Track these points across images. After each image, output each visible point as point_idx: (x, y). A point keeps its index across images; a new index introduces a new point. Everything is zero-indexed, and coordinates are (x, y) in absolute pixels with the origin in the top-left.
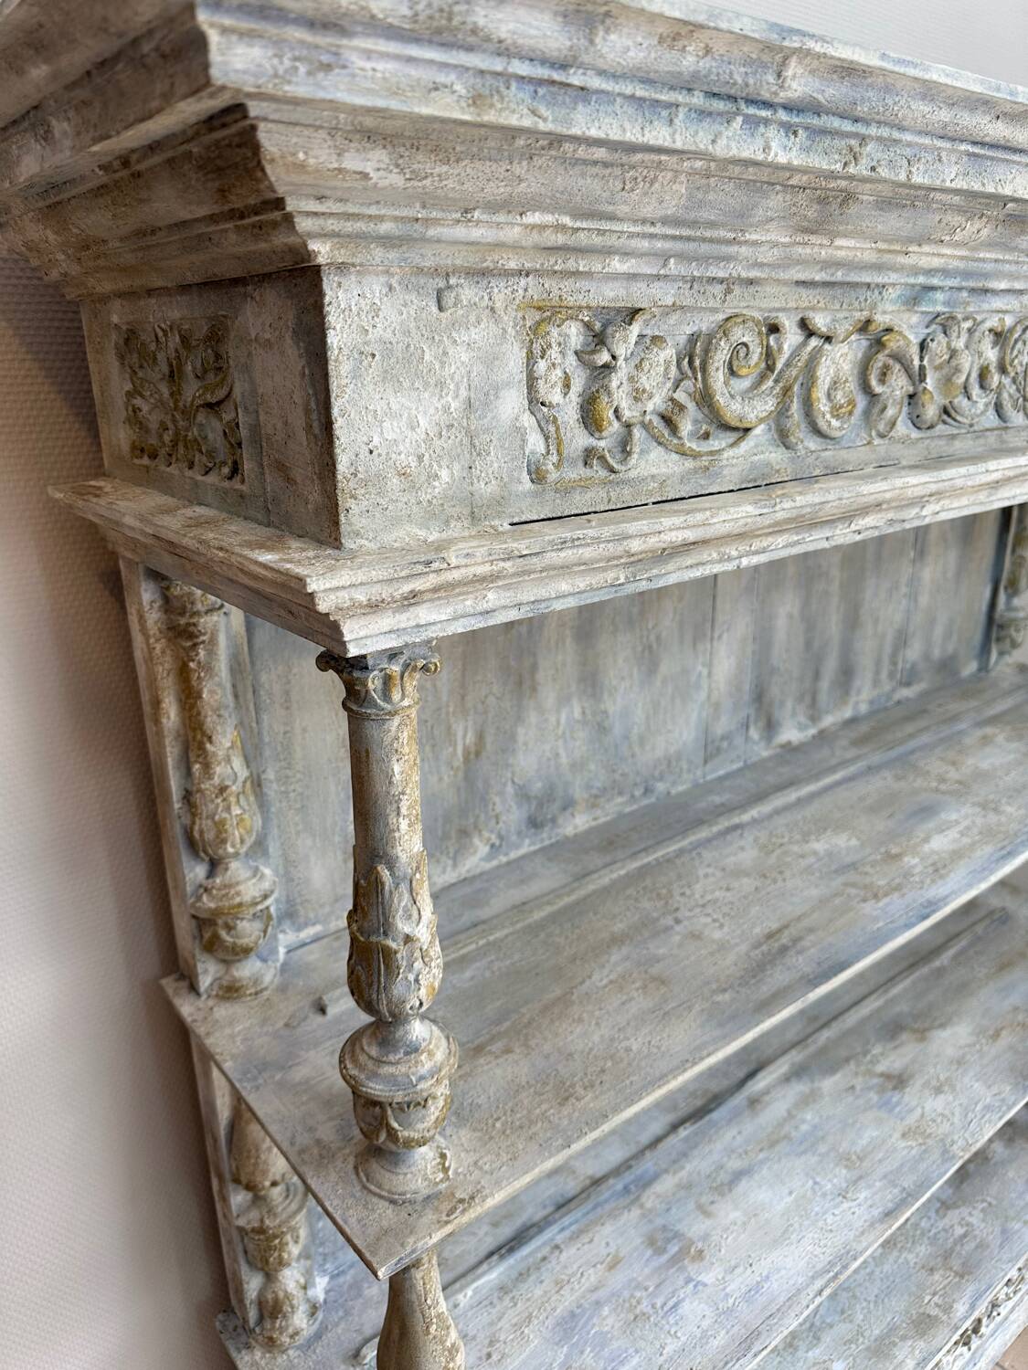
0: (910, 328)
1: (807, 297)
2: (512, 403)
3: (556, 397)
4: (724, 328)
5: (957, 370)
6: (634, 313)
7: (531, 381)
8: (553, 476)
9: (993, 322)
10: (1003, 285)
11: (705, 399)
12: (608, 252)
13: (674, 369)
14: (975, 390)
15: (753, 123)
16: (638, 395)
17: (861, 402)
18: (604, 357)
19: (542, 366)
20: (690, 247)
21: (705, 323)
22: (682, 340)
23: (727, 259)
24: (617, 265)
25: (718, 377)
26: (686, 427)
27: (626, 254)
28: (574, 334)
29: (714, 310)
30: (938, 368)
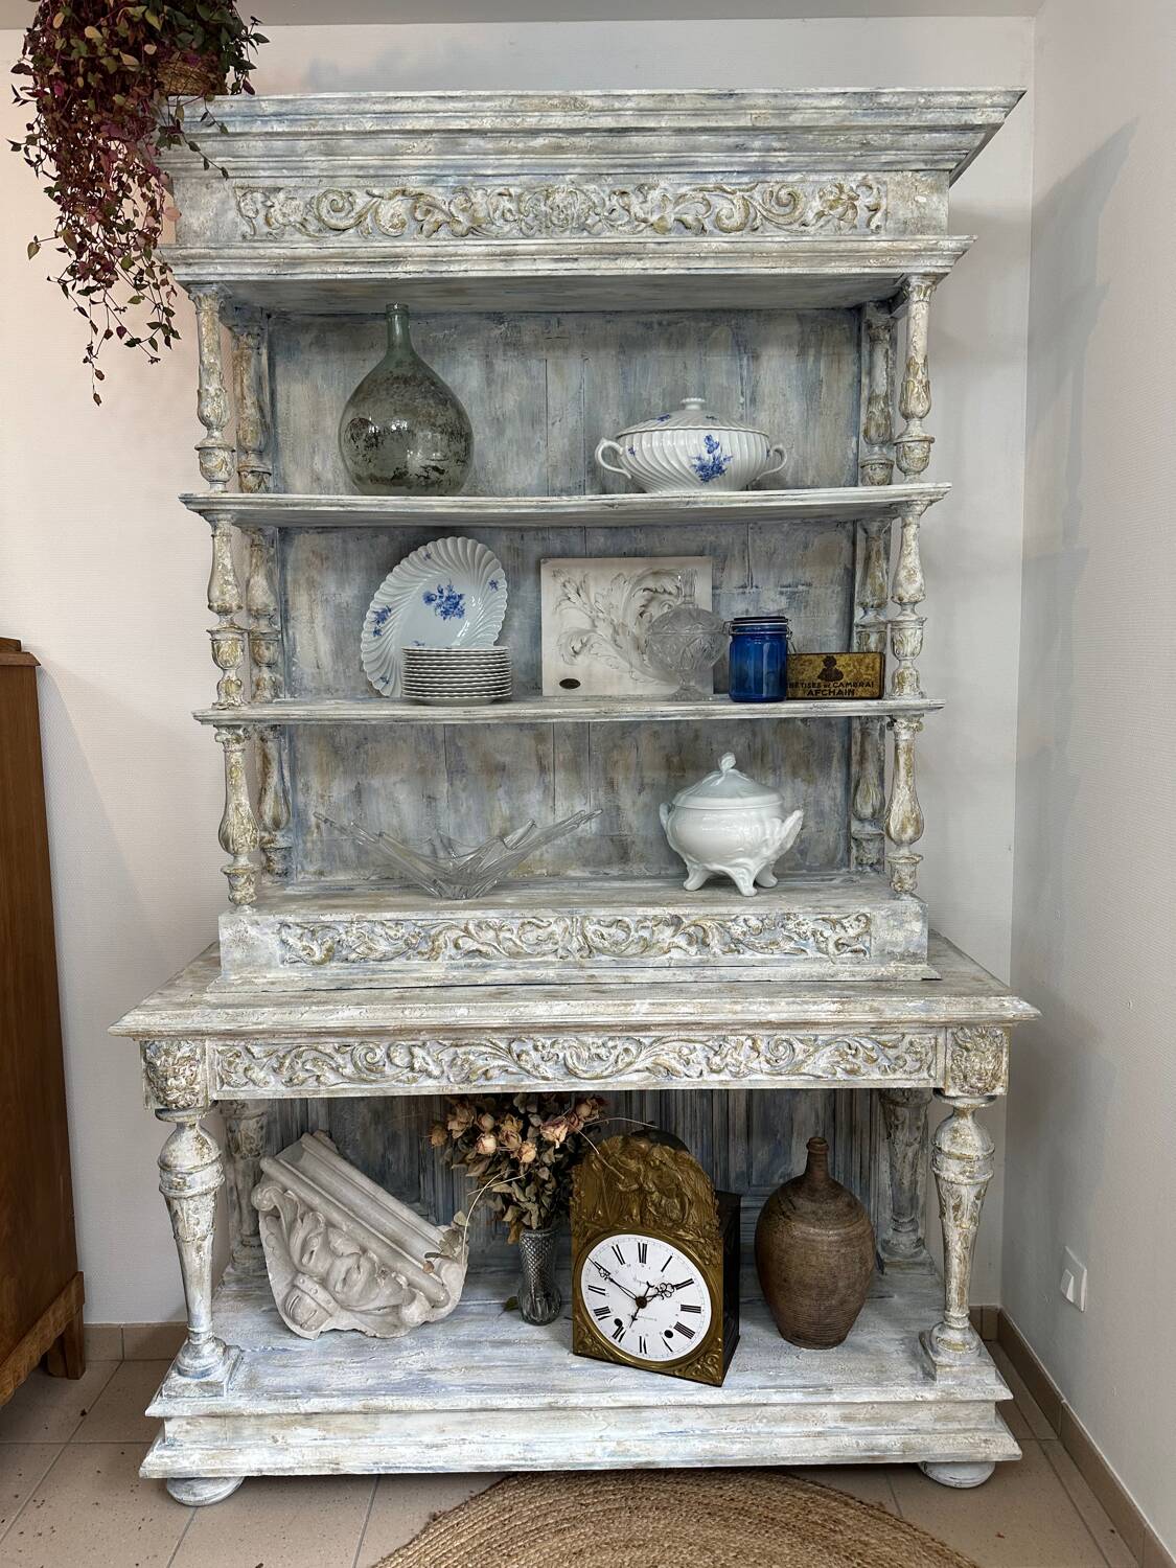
0: (438, 194)
1: (362, 182)
2: (232, 214)
3: (251, 214)
4: (325, 195)
5: (475, 211)
6: (280, 189)
7: (239, 210)
8: (249, 238)
9: (501, 190)
10: (489, 172)
11: (319, 219)
12: (257, 169)
13: (301, 208)
14: (500, 222)
15: (265, 123)
16: (284, 215)
17: (414, 225)
18: (269, 203)
19: (242, 204)
20: (285, 165)
21: (317, 193)
22: (308, 200)
23: (307, 168)
24: (262, 173)
25: (324, 212)
26: (312, 227)
27: (263, 169)
28: (259, 196)
29: (317, 188)
30: (464, 210)
